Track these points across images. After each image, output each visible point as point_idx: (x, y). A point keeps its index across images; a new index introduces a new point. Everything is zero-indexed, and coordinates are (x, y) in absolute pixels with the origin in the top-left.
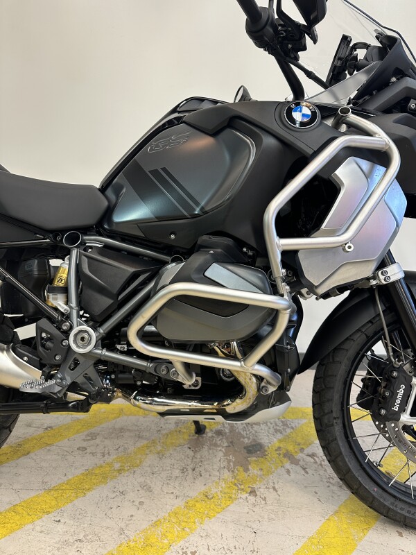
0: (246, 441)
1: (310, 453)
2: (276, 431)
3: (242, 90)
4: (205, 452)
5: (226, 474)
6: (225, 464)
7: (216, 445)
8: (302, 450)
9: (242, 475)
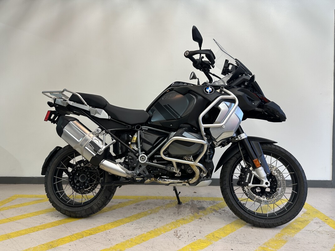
0: (198, 206)
1: (223, 210)
2: (210, 204)
3: (193, 73)
4: (182, 209)
5: (190, 214)
6: (190, 212)
7: (186, 207)
8: (220, 209)
9: (196, 214)
